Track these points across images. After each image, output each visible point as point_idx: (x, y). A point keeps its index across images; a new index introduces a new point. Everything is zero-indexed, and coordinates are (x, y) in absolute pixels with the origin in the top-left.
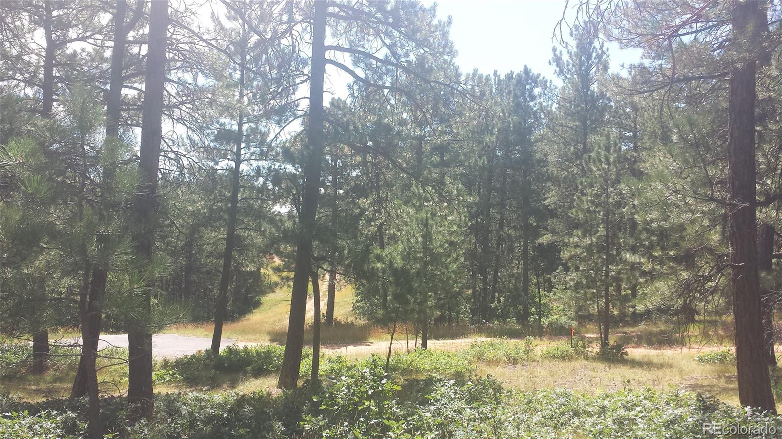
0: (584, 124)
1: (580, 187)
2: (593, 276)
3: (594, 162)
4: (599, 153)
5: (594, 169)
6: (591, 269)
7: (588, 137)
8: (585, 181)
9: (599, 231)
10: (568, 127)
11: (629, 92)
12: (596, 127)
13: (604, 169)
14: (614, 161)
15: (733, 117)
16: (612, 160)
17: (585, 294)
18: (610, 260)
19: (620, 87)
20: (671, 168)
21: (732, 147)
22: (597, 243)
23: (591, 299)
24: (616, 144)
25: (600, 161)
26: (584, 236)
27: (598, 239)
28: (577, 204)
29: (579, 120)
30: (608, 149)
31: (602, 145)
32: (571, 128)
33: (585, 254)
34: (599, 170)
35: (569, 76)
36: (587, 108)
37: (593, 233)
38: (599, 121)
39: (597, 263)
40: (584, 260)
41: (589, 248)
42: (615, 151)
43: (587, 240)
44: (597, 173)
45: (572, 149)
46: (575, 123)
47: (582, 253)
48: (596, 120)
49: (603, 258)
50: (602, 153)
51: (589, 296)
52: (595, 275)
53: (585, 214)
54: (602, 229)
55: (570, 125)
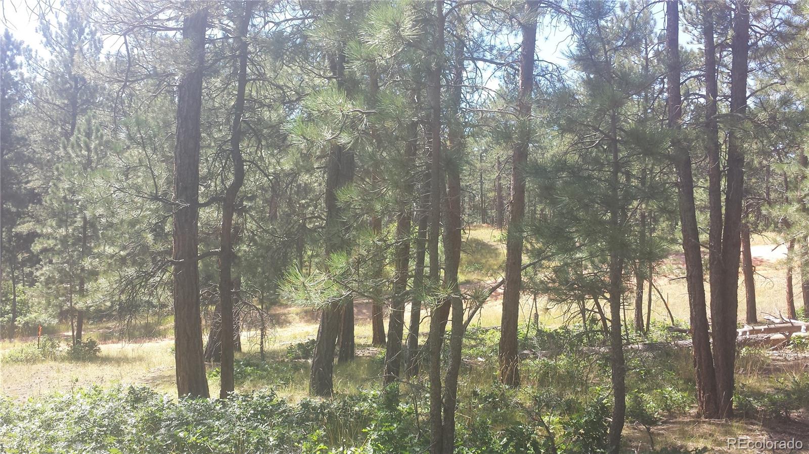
0: (74, 103)
1: (56, 173)
2: (67, 269)
3: (73, 148)
4: (78, 138)
5: (73, 155)
6: (65, 263)
7: (77, 118)
8: (62, 167)
9: (76, 222)
10: (55, 104)
11: (108, 80)
12: (87, 108)
13: (83, 156)
14: (96, 148)
15: (180, 121)
16: (92, 147)
17: (57, 290)
18: (87, 252)
19: (98, 72)
20: (117, 166)
21: (179, 150)
22: (73, 234)
23: (63, 295)
24: (98, 131)
25: (79, 146)
26: (60, 227)
27: (74, 230)
28: (53, 191)
29: (67, 98)
30: (88, 135)
31: (82, 130)
32: (58, 105)
33: (59, 246)
34: (77, 156)
35: (57, 49)
36: (76, 86)
37: (68, 224)
38: (90, 103)
39: (72, 256)
40: (60, 253)
41: (64, 240)
42: (97, 137)
43: (62, 231)
44: (76, 160)
45: (59, 129)
46: (63, 101)
47: (55, 245)
48: (87, 101)
49: (79, 251)
50: (82, 139)
51: (61, 292)
52: (70, 269)
53: (61, 203)
54: (80, 219)
55: (57, 103)
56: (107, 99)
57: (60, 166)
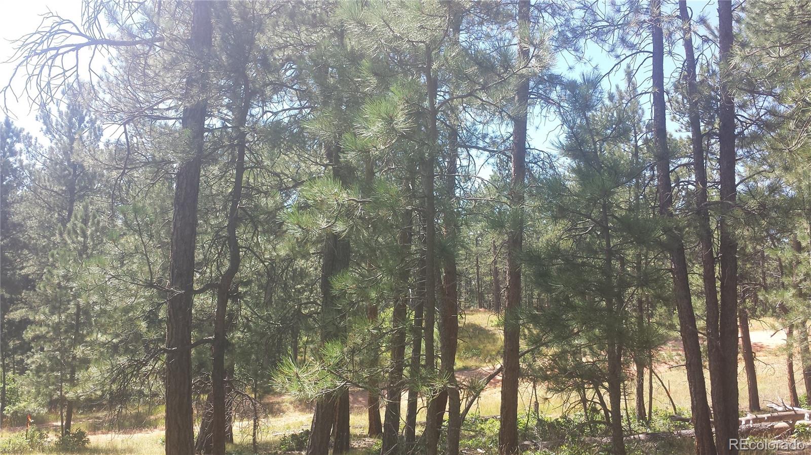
0: (71, 190)
1: (51, 259)
2: (59, 358)
3: (69, 234)
4: (75, 224)
5: (69, 242)
6: (57, 350)
7: (75, 204)
8: (58, 253)
9: (69, 309)
10: (52, 191)
11: (107, 167)
12: (84, 195)
13: (79, 242)
14: (92, 234)
15: (177, 209)
16: (89, 233)
17: (48, 378)
18: (79, 340)
19: (96, 160)
20: (113, 253)
21: (175, 237)
22: (66, 321)
23: (53, 384)
24: (95, 217)
25: (76, 232)
26: (53, 313)
27: (67, 317)
28: (47, 278)
29: (65, 184)
30: (85, 222)
31: (79, 217)
32: (56, 192)
33: (51, 334)
34: (73, 242)
35: (57, 136)
36: (75, 172)
37: (62, 310)
38: (87, 189)
39: (64, 344)
40: (51, 340)
41: (56, 327)
42: (93, 224)
43: (55, 318)
44: (72, 246)
45: (56, 215)
46: (61, 188)
47: (48, 333)
48: (85, 188)
49: (72, 338)
50: (79, 226)
51: (52, 380)
52: (61, 357)
53: (55, 289)
54: (73, 306)
55: (55, 189)
56: (105, 186)
57: (55, 252)
